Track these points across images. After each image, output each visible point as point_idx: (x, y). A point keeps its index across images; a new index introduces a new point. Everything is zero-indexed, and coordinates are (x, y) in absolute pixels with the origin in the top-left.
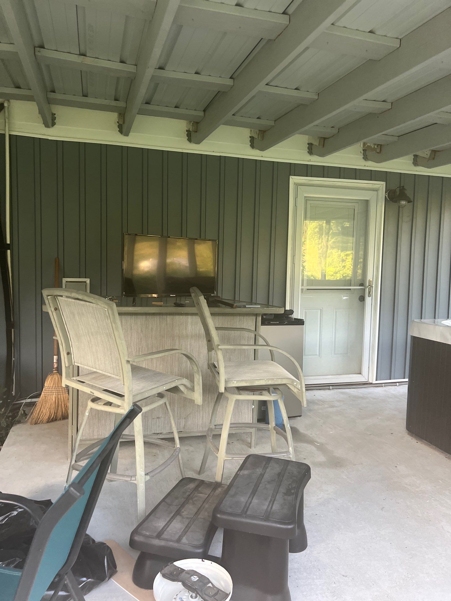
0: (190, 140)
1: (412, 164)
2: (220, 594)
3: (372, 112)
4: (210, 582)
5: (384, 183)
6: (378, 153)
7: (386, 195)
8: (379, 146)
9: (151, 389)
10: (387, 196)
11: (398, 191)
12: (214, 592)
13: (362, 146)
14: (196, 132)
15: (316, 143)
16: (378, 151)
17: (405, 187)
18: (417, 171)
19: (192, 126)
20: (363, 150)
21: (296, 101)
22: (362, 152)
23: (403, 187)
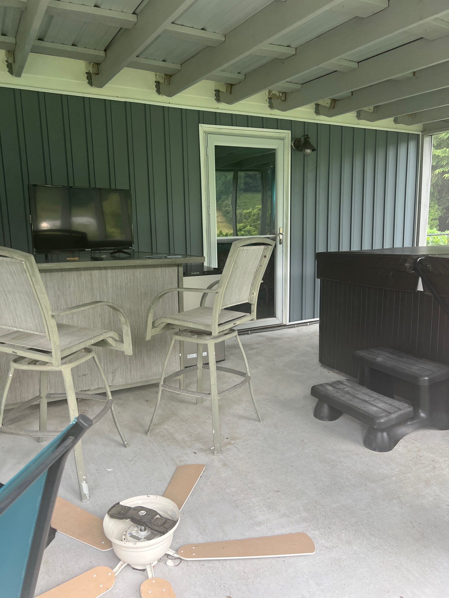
0: (91, 83)
1: (314, 113)
2: (168, 522)
3: (277, 57)
4: (158, 514)
5: (289, 132)
6: (283, 101)
7: (292, 143)
8: (284, 94)
9: (78, 344)
10: (293, 145)
11: (302, 139)
12: (162, 522)
13: (267, 94)
14: (98, 74)
15: (223, 89)
16: (283, 99)
17: (309, 136)
18: (319, 120)
19: (93, 67)
20: (269, 98)
21: (203, 42)
22: (268, 100)
23: (307, 135)
